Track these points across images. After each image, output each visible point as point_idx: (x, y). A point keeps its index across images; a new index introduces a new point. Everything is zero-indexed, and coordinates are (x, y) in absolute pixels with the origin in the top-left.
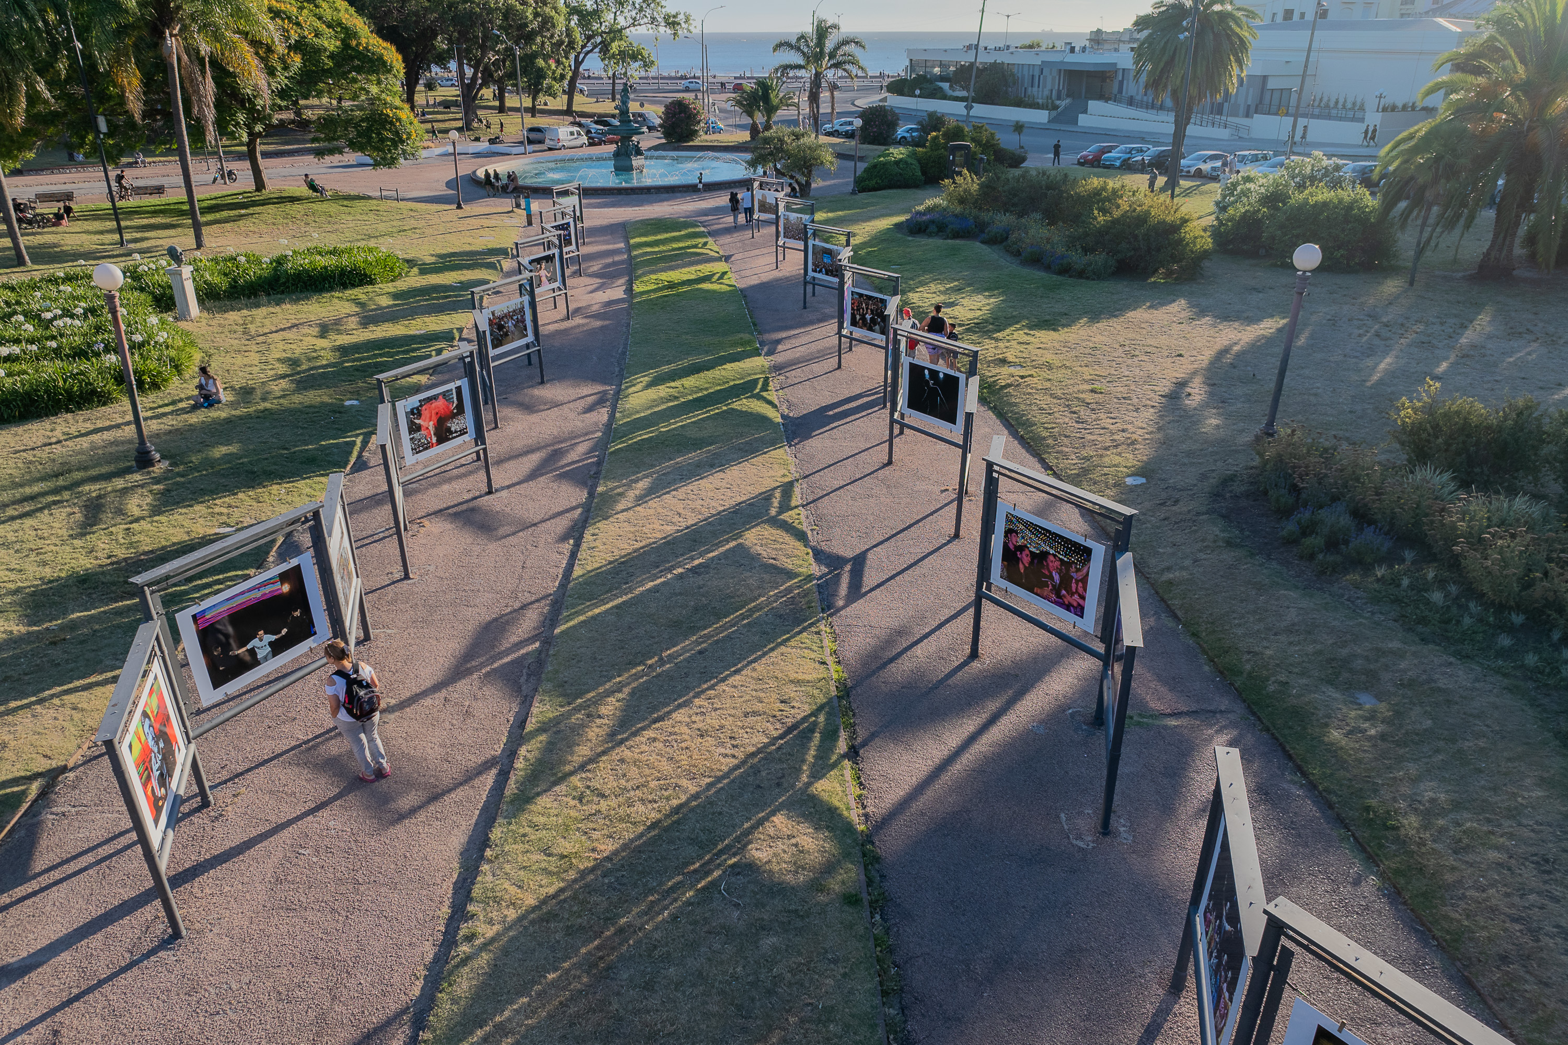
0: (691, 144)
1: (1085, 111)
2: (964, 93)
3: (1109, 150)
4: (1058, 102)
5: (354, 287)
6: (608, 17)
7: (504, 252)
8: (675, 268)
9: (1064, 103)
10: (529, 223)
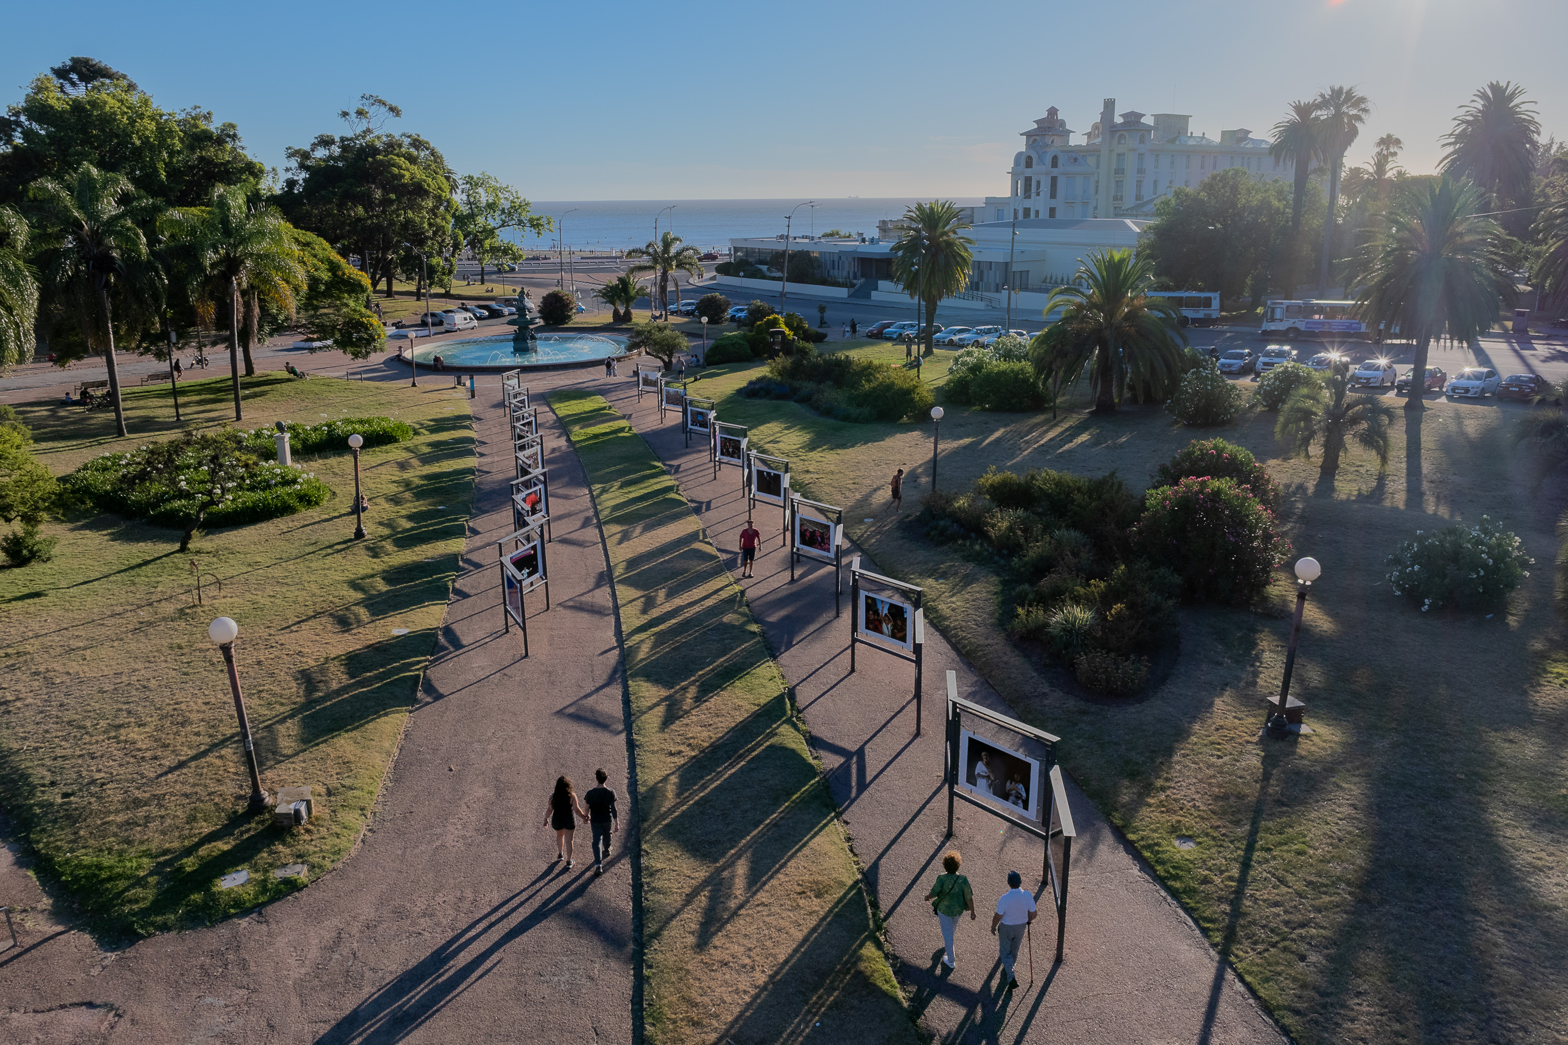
0: (566, 326)
1: (876, 289)
2: (779, 274)
3: (888, 325)
4: (855, 281)
5: (387, 444)
6: (480, 220)
7: (468, 417)
8: (594, 425)
9: (859, 282)
10: (473, 396)
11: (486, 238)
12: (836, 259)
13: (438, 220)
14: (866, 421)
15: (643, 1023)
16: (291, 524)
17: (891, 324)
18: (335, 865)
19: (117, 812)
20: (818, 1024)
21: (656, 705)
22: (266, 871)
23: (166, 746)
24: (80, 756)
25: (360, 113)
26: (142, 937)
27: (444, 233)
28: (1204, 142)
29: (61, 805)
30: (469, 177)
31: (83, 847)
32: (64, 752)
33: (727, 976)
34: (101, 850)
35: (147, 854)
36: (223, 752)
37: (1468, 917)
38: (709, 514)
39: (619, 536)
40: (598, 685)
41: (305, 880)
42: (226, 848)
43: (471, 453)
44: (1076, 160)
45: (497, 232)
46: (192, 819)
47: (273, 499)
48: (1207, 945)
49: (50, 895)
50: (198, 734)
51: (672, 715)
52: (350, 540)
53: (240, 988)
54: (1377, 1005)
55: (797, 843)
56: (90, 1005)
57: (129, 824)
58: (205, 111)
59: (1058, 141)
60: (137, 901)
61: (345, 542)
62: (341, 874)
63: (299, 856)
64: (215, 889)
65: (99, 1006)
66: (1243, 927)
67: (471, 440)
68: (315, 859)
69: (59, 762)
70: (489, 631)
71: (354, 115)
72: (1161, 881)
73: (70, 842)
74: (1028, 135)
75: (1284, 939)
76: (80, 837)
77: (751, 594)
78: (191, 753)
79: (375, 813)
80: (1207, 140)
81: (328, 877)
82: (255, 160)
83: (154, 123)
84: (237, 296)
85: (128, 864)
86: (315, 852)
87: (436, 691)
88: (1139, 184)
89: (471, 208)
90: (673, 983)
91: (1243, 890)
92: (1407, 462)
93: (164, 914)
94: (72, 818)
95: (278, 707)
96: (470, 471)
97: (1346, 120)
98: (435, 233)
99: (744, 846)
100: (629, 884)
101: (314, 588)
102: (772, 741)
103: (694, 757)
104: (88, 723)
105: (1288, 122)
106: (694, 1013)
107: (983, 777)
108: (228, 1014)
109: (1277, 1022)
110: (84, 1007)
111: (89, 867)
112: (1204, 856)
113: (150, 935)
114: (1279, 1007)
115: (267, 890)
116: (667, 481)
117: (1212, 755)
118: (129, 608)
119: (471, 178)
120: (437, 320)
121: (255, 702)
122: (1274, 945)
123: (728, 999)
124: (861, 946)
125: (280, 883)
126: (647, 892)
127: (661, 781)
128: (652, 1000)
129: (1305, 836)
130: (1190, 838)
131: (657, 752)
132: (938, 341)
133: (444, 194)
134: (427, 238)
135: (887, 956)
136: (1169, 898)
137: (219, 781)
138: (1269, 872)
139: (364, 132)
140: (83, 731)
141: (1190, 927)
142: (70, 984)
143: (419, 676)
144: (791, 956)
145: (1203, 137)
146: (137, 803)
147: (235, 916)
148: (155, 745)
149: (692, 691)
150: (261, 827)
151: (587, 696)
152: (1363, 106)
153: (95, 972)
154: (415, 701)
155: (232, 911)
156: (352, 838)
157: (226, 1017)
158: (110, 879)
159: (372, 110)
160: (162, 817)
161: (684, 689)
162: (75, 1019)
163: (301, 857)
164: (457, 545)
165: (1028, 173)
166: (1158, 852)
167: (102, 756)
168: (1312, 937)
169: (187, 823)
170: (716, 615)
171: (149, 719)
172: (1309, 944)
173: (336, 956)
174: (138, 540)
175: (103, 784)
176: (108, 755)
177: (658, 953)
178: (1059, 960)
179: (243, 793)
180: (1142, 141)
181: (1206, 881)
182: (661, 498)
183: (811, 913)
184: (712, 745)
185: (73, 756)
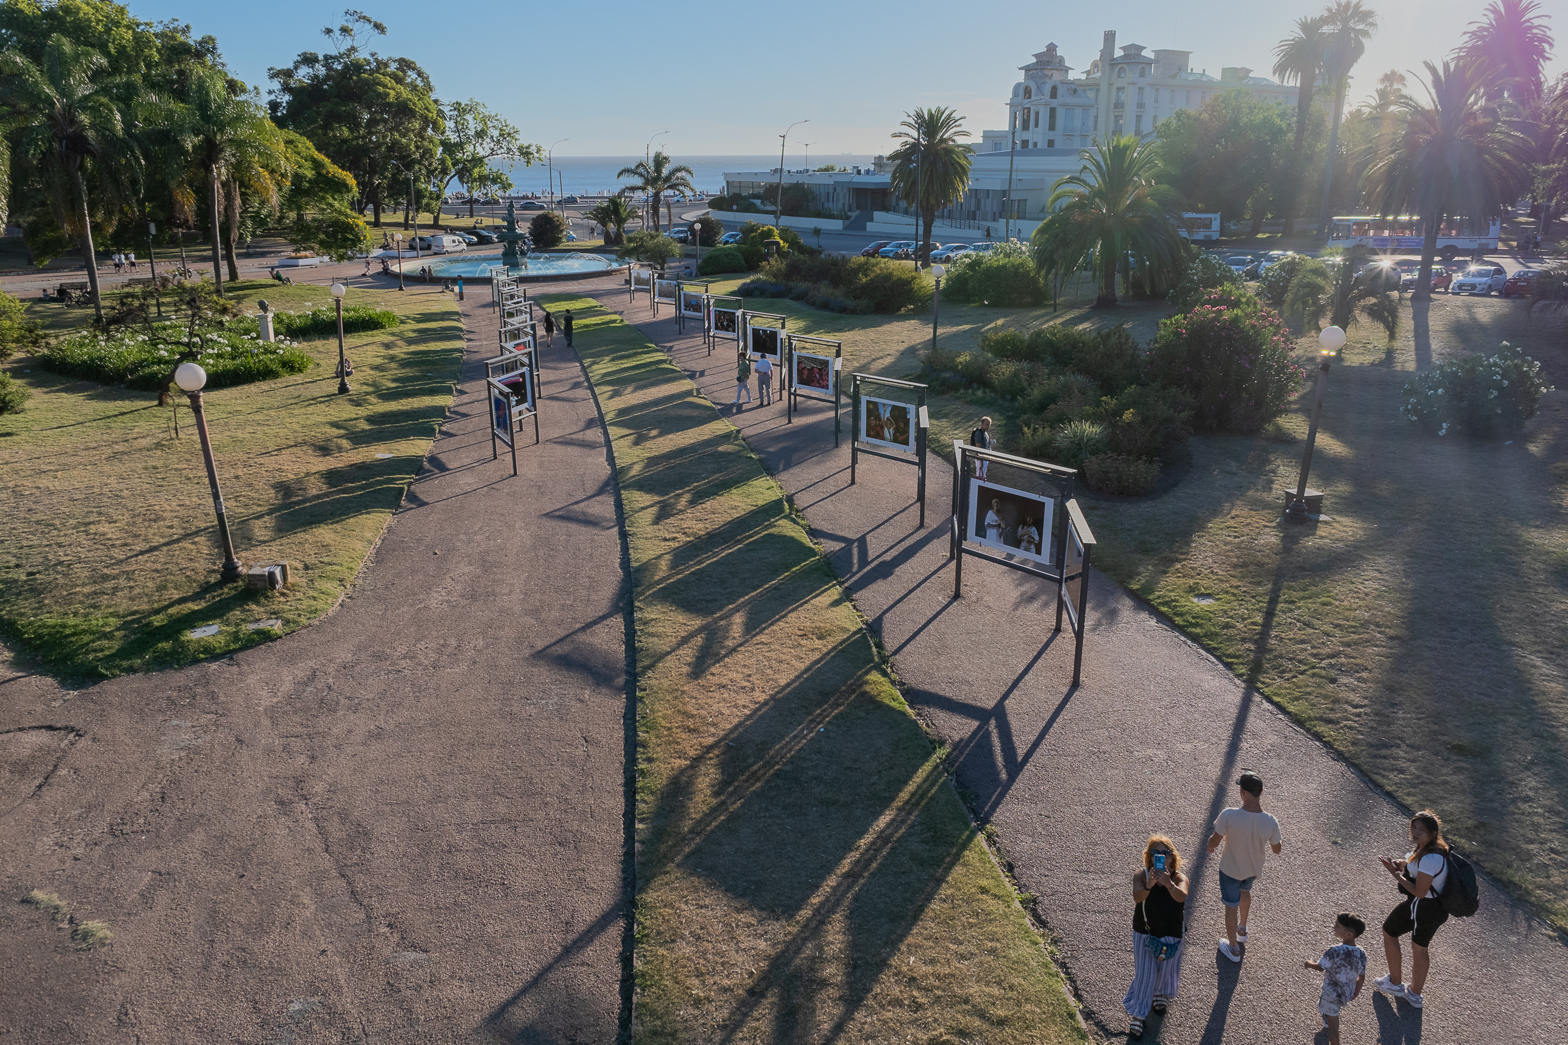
0: (556, 248)
2: (773, 208)
5: (372, 330)
6: (469, 148)
7: (457, 313)
8: (585, 318)
9: (854, 214)
10: (462, 298)
11: (475, 167)
12: (831, 191)
13: (426, 143)
14: (864, 312)
15: (636, 731)
16: (273, 386)
17: (888, 244)
18: (311, 622)
19: (84, 585)
20: (822, 730)
21: (652, 506)
22: (237, 625)
23: (136, 536)
24: (47, 546)
25: (345, 30)
26: (105, 677)
27: (431, 156)
28: (1204, 79)
29: (25, 581)
30: (457, 103)
31: (47, 612)
32: (31, 543)
33: (726, 695)
34: (67, 614)
35: (115, 615)
36: (196, 540)
37: (1505, 647)
38: (702, 379)
39: (610, 393)
40: (589, 494)
41: (279, 632)
42: (196, 608)
43: (459, 338)
44: (1075, 91)
45: (486, 160)
46: (162, 588)
47: (254, 363)
48: (1231, 676)
49: (10, 649)
50: (171, 527)
51: (664, 513)
52: (334, 395)
53: (208, 713)
54: (1413, 712)
55: (797, 601)
56: (50, 728)
57: (96, 594)
58: (182, 24)
59: (1057, 76)
60: (102, 650)
61: (328, 396)
62: (318, 629)
63: (274, 613)
64: (182, 638)
65: (60, 729)
66: (1270, 660)
67: (460, 330)
68: (290, 616)
69: (26, 550)
70: (476, 458)
71: (337, 32)
72: (1181, 629)
73: (34, 609)
74: (1027, 69)
75: (1313, 668)
76: (45, 605)
77: (747, 432)
78: (162, 541)
79: (355, 586)
80: (1207, 76)
81: (304, 631)
82: (236, 78)
83: (130, 32)
84: (217, 185)
85: (94, 622)
86: (290, 610)
87: (419, 500)
88: (1139, 118)
89: (459, 136)
90: (668, 700)
91: (1268, 632)
92: (1416, 340)
93: (131, 659)
94: (36, 591)
95: (255, 507)
96: (460, 350)
97: (1352, 35)
98: (422, 156)
99: (742, 603)
100: (622, 632)
101: (296, 427)
102: (772, 531)
103: (690, 542)
104: (57, 522)
105: (1293, 40)
106: (690, 723)
107: (993, 526)
108: (194, 732)
109: (1308, 730)
110: (43, 730)
111: (54, 627)
112: (1225, 608)
113: (115, 676)
114: (1310, 719)
115: (239, 640)
116: (660, 356)
117: (1229, 536)
118: (103, 443)
119: (459, 104)
120: (425, 244)
121: (232, 503)
122: (1302, 673)
123: (727, 712)
124: (867, 673)
125: (253, 633)
126: (640, 636)
127: (655, 559)
128: (646, 713)
129: (1330, 592)
130: (1208, 596)
131: (651, 538)
132: (935, 258)
133: (430, 115)
134: (414, 162)
135: (893, 682)
136: (1189, 642)
137: (191, 560)
138: (1294, 619)
139: (349, 50)
140: (52, 528)
141: (1213, 663)
142: (29, 713)
143: (403, 489)
144: (793, 681)
145: (1203, 74)
146: (105, 578)
147: (205, 660)
148: (126, 535)
149: (687, 497)
150: (234, 592)
151: (577, 503)
152: (1371, 20)
153: (56, 704)
154: (399, 506)
155: (202, 656)
156: (330, 602)
157: (193, 735)
158: (74, 634)
159: (356, 27)
160: (131, 587)
161: (679, 495)
162: (34, 739)
163: (276, 614)
164: (445, 401)
165: (1027, 103)
166: (1176, 607)
167: (70, 545)
168: (1342, 665)
169: (157, 591)
170: (712, 446)
171: (120, 517)
172: (1340, 670)
173: (309, 689)
174: (115, 400)
175: (69, 566)
176: (77, 544)
177: (650, 680)
178: (1075, 685)
179: (216, 568)
180: (1142, 74)
181: (1227, 626)
182: (654, 367)
183: (813, 650)
184: (708, 533)
185: (40, 546)
